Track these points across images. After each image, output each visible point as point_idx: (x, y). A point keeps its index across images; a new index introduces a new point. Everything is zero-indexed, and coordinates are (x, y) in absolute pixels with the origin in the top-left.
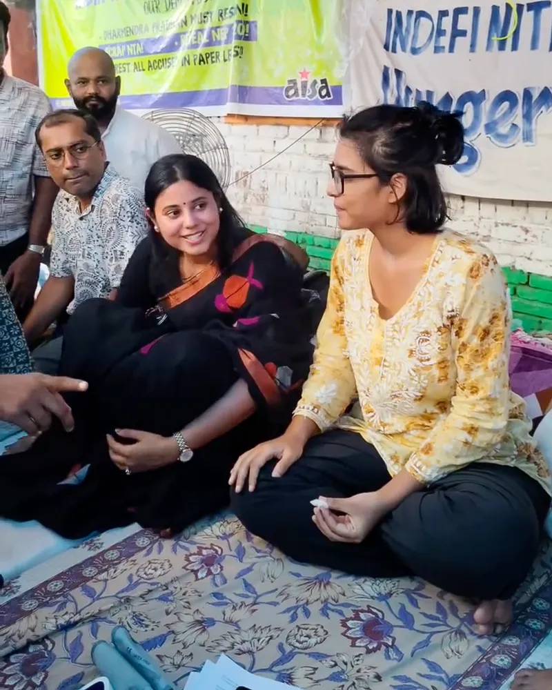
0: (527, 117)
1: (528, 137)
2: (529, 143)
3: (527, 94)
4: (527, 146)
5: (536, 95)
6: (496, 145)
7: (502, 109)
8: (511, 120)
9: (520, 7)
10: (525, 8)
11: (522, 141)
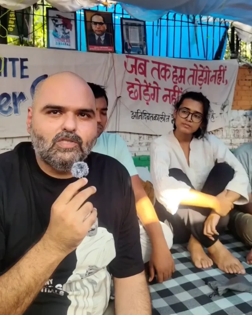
0: (15, 104)
1: (16, 111)
2: (17, 114)
3: (14, 94)
4: (16, 115)
5: (18, 95)
6: (3, 115)
7: (4, 100)
8: (8, 105)
9: (6, 59)
10: (8, 60)
11: (14, 113)
